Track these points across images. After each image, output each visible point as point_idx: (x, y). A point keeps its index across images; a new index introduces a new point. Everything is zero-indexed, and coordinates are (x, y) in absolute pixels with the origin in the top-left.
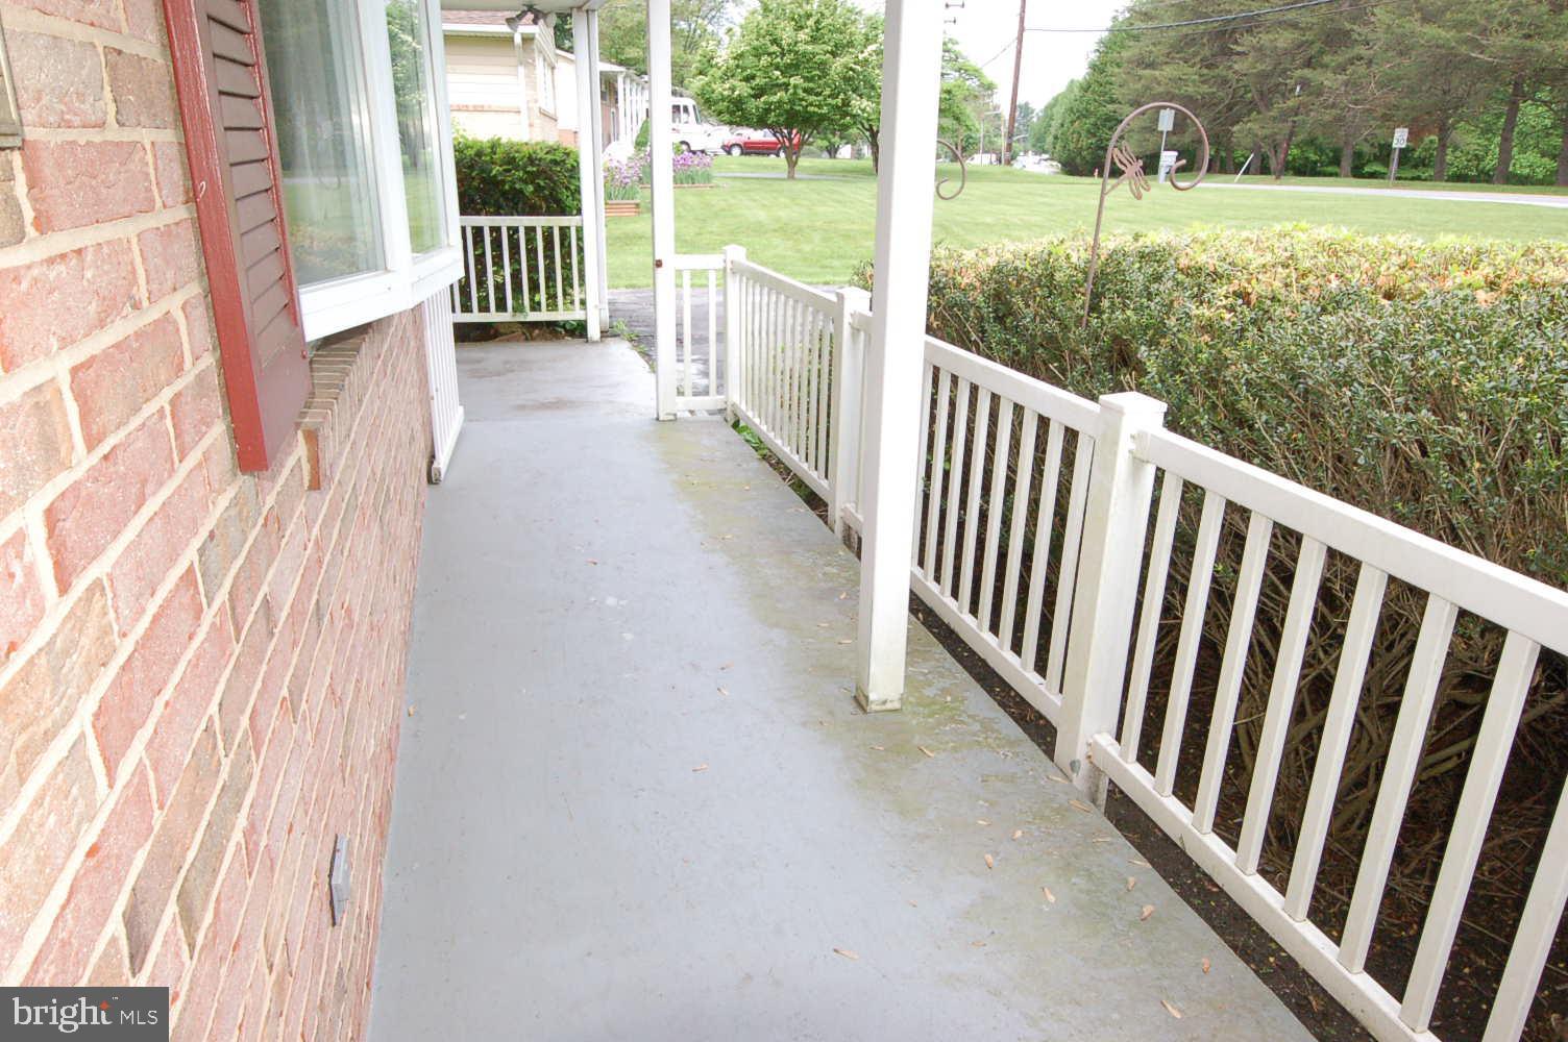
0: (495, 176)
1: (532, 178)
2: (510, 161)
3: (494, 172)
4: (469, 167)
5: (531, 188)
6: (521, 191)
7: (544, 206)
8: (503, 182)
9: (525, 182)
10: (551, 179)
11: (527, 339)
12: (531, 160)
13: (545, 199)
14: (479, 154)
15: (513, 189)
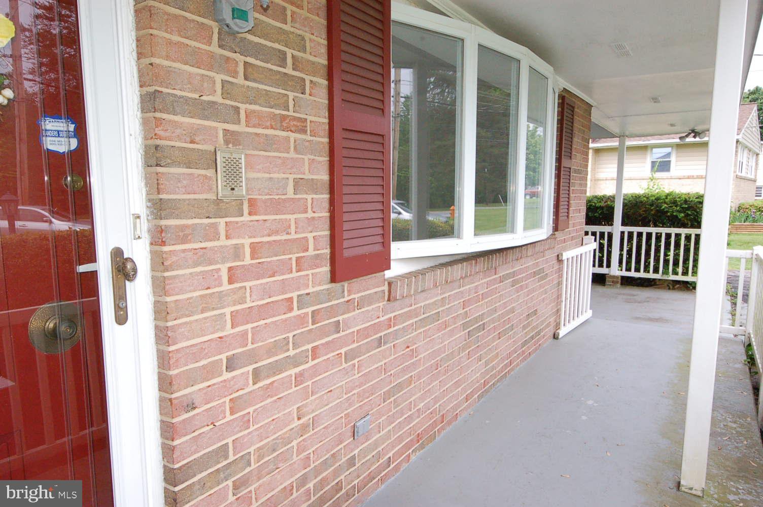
0: (664, 209)
1: (683, 210)
2: (674, 202)
3: (663, 207)
4: (651, 205)
5: (683, 215)
6: (676, 216)
7: (690, 224)
8: (667, 212)
9: (680, 212)
10: (695, 210)
11: (669, 289)
12: (686, 201)
13: (691, 220)
14: (658, 199)
15: (672, 215)
